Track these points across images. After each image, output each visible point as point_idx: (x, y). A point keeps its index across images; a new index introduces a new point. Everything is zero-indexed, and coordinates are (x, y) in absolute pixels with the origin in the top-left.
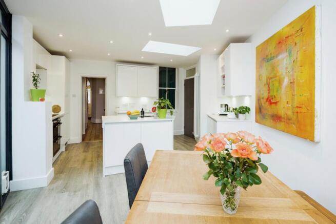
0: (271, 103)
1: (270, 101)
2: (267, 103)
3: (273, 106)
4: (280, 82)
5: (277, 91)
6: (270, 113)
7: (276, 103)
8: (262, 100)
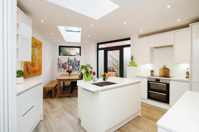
0: (33, 66)
1: (33, 65)
2: (31, 66)
3: (34, 67)
4: (36, 58)
5: (35, 61)
6: (33, 71)
7: (35, 66)
8: (28, 65)
